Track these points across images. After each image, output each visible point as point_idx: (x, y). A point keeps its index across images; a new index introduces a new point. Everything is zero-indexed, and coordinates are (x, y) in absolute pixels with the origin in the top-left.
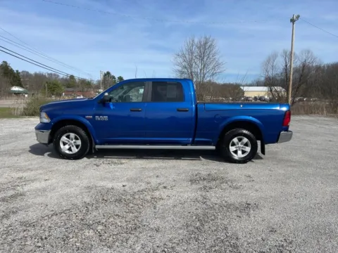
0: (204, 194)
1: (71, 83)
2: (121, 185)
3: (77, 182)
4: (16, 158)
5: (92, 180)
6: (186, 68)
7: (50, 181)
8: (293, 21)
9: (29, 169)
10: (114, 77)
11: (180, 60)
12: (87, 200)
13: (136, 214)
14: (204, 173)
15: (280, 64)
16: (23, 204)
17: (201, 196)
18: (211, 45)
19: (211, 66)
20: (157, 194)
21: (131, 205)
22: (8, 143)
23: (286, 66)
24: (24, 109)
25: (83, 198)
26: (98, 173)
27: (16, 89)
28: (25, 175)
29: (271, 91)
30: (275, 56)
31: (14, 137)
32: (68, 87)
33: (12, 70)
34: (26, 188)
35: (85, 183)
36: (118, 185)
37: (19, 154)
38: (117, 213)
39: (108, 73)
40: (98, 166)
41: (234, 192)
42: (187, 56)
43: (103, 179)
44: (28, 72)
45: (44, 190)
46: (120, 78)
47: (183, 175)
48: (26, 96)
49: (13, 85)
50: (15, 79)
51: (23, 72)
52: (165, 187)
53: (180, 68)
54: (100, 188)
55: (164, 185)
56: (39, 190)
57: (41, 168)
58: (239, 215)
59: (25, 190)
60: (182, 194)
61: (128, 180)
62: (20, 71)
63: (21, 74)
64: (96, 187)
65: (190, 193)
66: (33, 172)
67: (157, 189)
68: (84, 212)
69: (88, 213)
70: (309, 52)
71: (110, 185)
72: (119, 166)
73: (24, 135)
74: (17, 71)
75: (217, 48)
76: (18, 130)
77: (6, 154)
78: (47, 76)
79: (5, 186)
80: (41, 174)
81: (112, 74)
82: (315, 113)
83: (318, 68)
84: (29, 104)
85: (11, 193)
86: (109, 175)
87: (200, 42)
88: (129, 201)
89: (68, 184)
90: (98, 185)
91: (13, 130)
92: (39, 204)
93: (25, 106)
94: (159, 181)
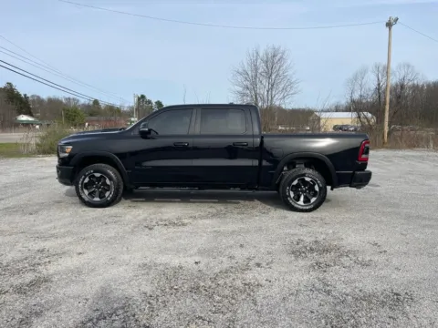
0: (321, 276)
1: (94, 110)
2: (191, 261)
3: (126, 257)
4: (32, 218)
5: (148, 253)
6: (248, 88)
7: (85, 256)
8: (389, 25)
9: (52, 236)
10: (150, 102)
11: (240, 78)
12: (148, 289)
13: (229, 315)
14: (308, 240)
15: (370, 83)
16: (50, 297)
17: (319, 279)
18: (281, 57)
19: (281, 86)
20: (249, 276)
21: (217, 298)
22: (18, 194)
23: (379, 84)
24: (37, 145)
25: (140, 285)
26: (153, 240)
27: (24, 118)
28: (48, 245)
29: (359, 117)
30: (363, 72)
31: (27, 184)
32: (91, 115)
33: (18, 94)
34: (52, 269)
35: (138, 258)
36: (188, 261)
37: (36, 212)
38: (198, 314)
39: (143, 97)
40: (150, 229)
41: (364, 271)
42: (249, 73)
43: (163, 251)
44: (38, 97)
45: (79, 272)
46: (159, 104)
47: (279, 243)
48: (37, 127)
49: (20, 114)
50: (22, 105)
51: (33, 96)
52: (258, 265)
53: (241, 89)
54: (161, 268)
55: (257, 260)
56: (72, 271)
57: (69, 233)
58: (391, 314)
59: (51, 272)
60: (288, 277)
61: (200, 252)
62: (29, 95)
63: (30, 99)
64: (155, 265)
65: (298, 275)
66: (59, 241)
67: (247, 268)
68: (147, 311)
69: (154, 314)
70: (409, 66)
71: (176, 262)
72: (181, 228)
73: (39, 182)
74: (25, 95)
75: (289, 61)
76: (30, 174)
77: (17, 211)
78: (64, 101)
79: (20, 265)
80: (70, 243)
81: (148, 98)
82: (418, 147)
83: (415, 88)
84: (43, 138)
85: (29, 277)
86: (170, 245)
87: (267, 54)
88: (211, 291)
89: (113, 261)
90: (158, 262)
91: (24, 174)
92: (74, 297)
93: (38, 141)
94: (246, 254)
